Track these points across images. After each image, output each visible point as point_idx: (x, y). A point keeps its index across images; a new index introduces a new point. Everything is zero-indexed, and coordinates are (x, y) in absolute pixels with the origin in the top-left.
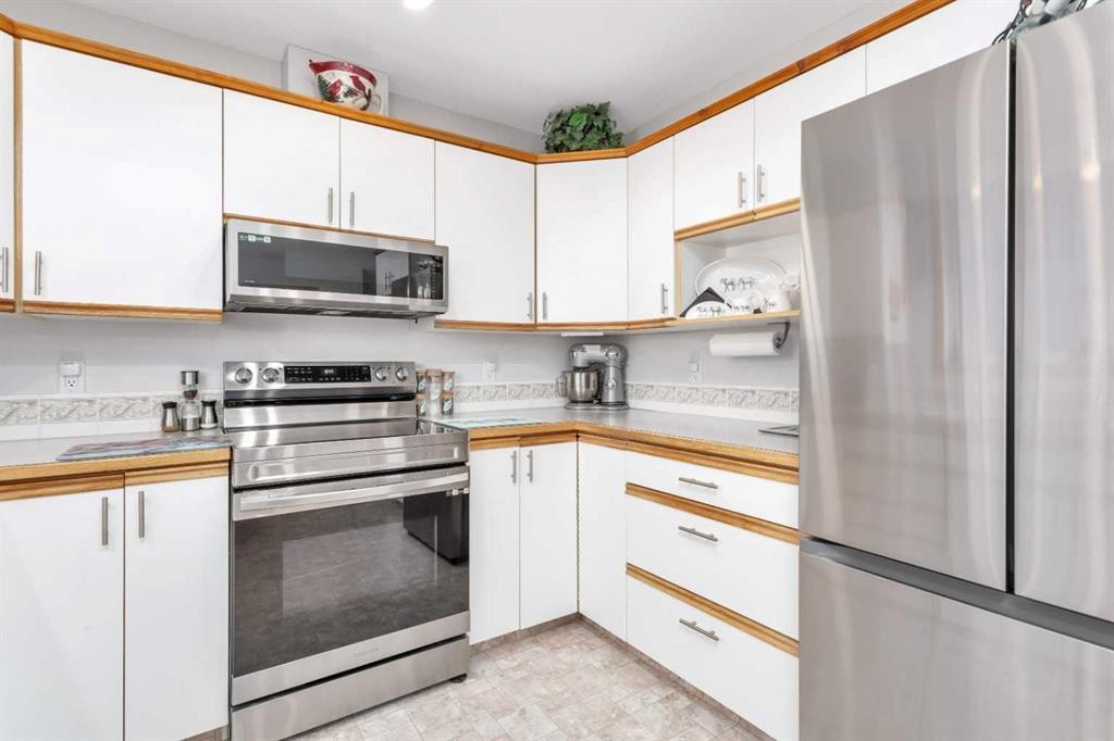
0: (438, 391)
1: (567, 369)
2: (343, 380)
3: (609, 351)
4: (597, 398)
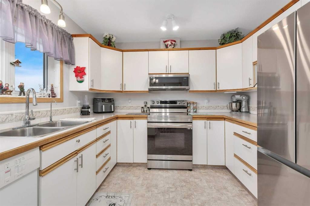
0: (193, 107)
1: (231, 102)
2: (171, 104)
3: (242, 97)
4: (239, 110)
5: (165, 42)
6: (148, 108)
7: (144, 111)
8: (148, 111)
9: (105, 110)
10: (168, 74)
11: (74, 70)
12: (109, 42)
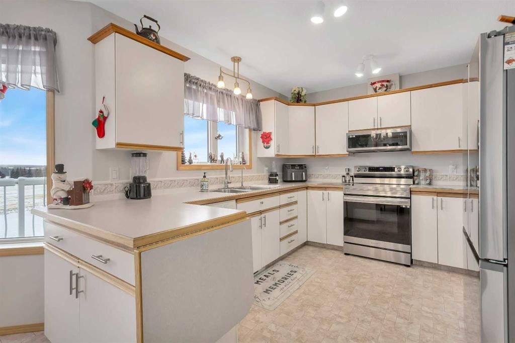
0: (423, 176)
2: (385, 171)
5: (373, 84)
6: (351, 176)
7: (346, 181)
8: (351, 181)
9: (295, 178)
10: (378, 129)
11: (261, 136)
12: (298, 98)
